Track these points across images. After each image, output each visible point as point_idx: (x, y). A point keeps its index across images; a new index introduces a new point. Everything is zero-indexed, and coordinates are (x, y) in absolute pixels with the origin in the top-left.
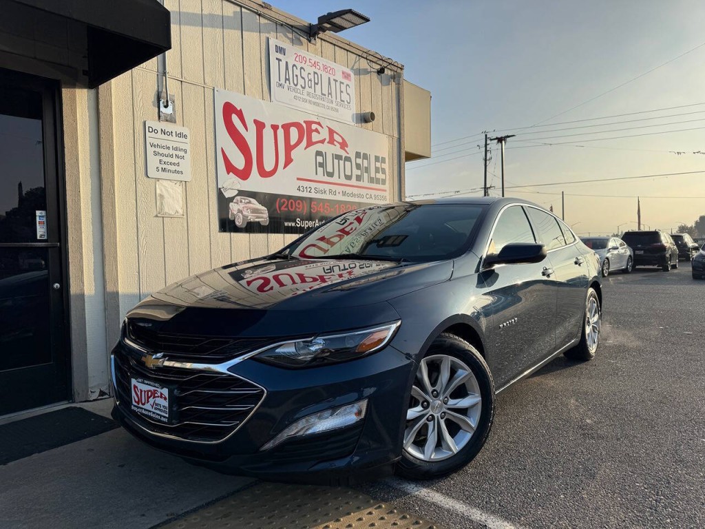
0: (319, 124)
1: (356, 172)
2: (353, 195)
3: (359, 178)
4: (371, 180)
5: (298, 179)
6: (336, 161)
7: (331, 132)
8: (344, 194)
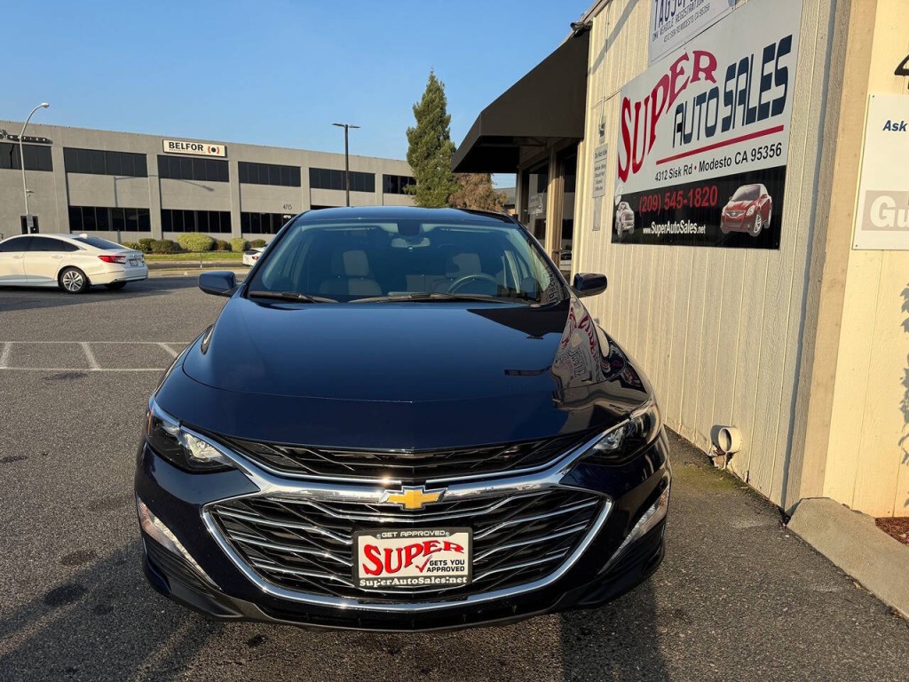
0: (685, 57)
1: (725, 111)
2: (715, 164)
3: (727, 123)
4: (750, 117)
5: (658, 163)
6: (697, 108)
7: (698, 54)
8: (703, 167)
